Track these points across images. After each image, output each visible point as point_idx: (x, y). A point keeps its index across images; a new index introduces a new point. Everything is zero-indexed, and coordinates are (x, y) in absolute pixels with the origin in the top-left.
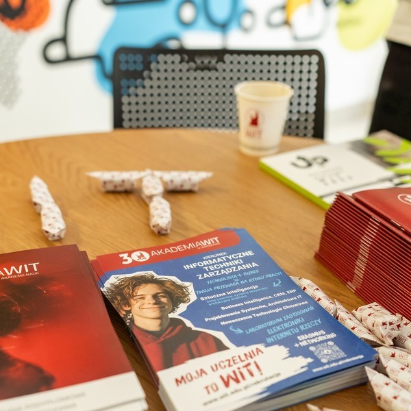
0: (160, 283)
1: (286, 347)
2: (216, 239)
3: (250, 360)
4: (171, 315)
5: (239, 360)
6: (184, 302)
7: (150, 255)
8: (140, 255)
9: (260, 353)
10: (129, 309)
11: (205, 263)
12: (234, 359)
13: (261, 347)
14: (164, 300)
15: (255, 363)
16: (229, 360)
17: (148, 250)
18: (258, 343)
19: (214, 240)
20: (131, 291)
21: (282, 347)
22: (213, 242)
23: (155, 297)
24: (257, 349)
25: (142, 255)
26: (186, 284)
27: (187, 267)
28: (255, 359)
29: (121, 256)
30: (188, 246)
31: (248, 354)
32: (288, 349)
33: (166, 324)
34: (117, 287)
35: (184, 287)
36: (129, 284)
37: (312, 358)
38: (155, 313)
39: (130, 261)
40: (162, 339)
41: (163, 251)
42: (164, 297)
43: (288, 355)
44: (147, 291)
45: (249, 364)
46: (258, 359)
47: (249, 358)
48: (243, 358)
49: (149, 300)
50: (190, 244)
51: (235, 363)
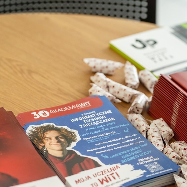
0: (59, 130)
1: (132, 165)
2: (88, 102)
3: (113, 172)
4: (68, 149)
5: (107, 172)
6: (74, 141)
7: (50, 113)
8: (43, 113)
9: (118, 168)
10: (43, 145)
11: (83, 118)
12: (105, 171)
13: (119, 165)
14: (62, 140)
15: (116, 173)
16: (102, 172)
17: (48, 110)
18: (117, 163)
19: (87, 103)
20: (42, 135)
21: (130, 165)
22: (87, 105)
23: (57, 138)
24: (117, 166)
25: (45, 113)
26: (74, 131)
27: (73, 120)
28: (116, 171)
29: (32, 113)
30: (72, 107)
31: (112, 169)
32: (133, 166)
33: (66, 153)
34: (34, 132)
35: (73, 133)
36: (41, 130)
37: (146, 170)
38: (58, 147)
39: (38, 117)
40: (65, 161)
41: (57, 110)
42: (62, 138)
43: (133, 169)
44: (51, 135)
45: (113, 174)
46: (117, 171)
47: (113, 170)
48: (110, 170)
49: (54, 140)
50: (72, 106)
51: (105, 173)
